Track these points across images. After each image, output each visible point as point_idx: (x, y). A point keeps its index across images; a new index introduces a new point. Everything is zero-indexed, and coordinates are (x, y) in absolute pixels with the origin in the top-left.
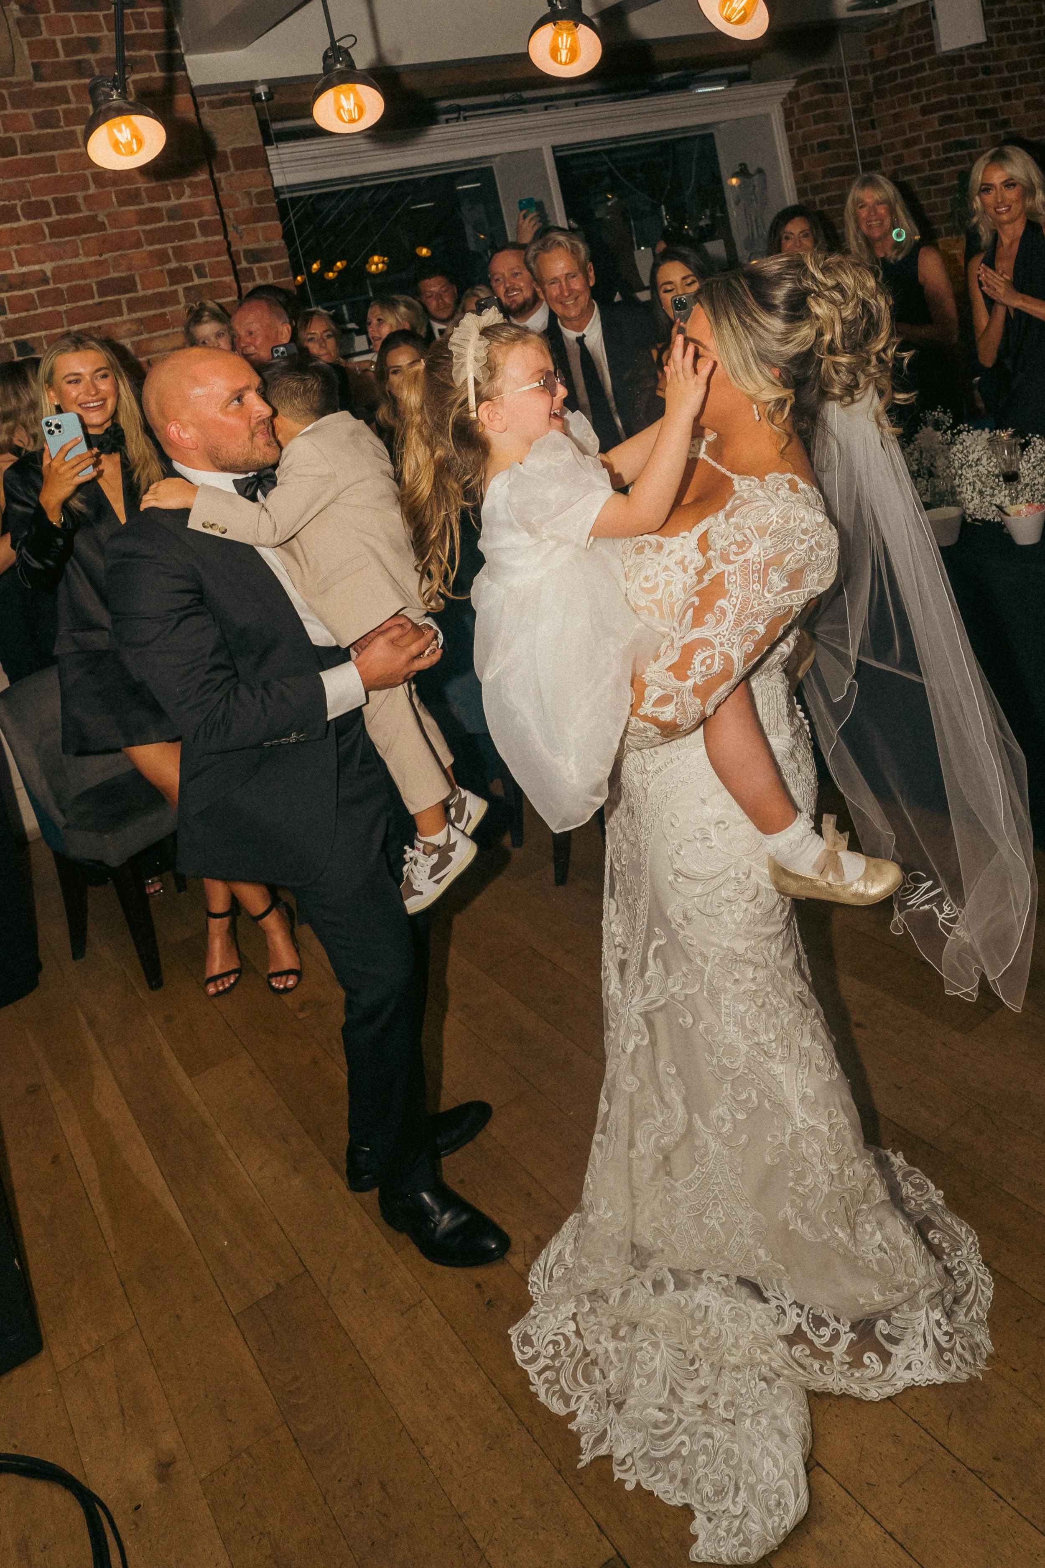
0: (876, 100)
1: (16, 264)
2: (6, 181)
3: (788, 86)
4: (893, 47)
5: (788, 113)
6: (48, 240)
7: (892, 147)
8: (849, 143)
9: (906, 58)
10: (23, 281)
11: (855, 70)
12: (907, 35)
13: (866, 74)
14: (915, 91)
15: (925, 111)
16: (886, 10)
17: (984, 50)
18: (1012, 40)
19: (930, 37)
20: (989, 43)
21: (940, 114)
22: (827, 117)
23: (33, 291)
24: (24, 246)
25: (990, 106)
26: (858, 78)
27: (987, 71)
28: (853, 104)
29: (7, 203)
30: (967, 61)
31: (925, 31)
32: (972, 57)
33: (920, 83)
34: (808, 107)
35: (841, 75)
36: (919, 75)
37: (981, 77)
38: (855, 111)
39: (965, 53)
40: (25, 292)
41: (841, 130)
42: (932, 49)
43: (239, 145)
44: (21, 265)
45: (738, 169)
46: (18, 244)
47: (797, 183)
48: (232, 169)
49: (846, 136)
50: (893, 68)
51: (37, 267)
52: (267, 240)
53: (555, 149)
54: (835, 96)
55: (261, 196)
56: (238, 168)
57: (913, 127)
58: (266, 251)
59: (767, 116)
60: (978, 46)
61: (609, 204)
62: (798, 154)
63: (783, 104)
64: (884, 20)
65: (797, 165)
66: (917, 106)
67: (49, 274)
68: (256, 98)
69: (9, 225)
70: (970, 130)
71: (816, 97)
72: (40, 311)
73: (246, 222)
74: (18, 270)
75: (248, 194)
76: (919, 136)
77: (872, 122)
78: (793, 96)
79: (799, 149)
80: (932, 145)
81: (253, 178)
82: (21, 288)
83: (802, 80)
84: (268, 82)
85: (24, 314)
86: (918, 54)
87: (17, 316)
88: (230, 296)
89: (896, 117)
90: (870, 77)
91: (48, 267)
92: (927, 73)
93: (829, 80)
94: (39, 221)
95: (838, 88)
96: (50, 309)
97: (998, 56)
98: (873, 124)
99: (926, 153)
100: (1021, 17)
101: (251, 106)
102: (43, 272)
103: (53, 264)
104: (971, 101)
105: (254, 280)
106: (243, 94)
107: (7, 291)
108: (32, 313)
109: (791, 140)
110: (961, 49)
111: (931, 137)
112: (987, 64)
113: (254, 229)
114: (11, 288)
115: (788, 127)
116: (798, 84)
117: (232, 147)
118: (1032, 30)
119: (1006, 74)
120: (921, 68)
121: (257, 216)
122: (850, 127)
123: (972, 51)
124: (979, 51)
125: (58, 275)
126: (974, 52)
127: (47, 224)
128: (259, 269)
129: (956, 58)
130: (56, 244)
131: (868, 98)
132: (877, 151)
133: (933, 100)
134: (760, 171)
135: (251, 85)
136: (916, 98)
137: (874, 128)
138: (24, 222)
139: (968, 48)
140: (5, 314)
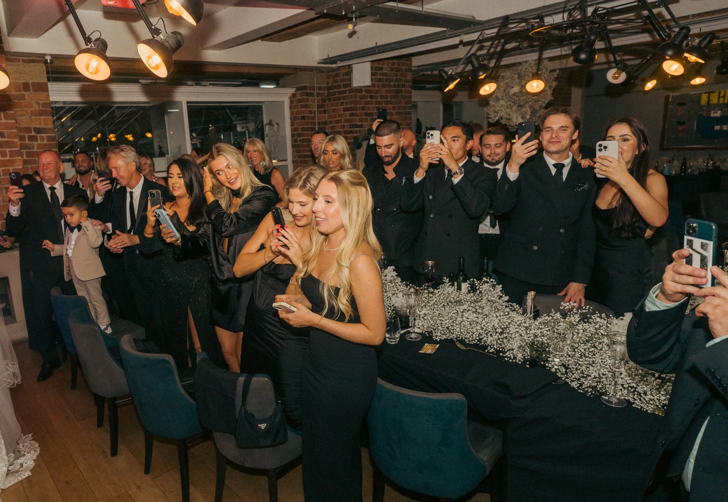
0: (327, 102)
3: (292, 91)
4: (335, 81)
5: (291, 102)
7: (331, 122)
8: (314, 118)
9: (339, 87)
11: (320, 88)
12: (341, 77)
13: (324, 91)
14: (342, 101)
15: (345, 110)
16: (334, 66)
17: (371, 88)
18: (383, 86)
19: (350, 79)
20: (373, 86)
21: (350, 112)
22: (306, 106)
25: (371, 112)
26: (321, 92)
27: (371, 97)
28: (318, 102)
30: (363, 92)
31: (349, 77)
32: (366, 91)
33: (344, 98)
34: (299, 101)
35: (314, 89)
36: (344, 95)
37: (369, 99)
38: (318, 105)
39: (363, 89)
41: (311, 112)
42: (350, 85)
43: (36, 81)
45: (268, 122)
47: (292, 131)
48: (31, 91)
49: (313, 115)
50: (335, 90)
52: (46, 124)
53: (188, 102)
54: (310, 98)
55: (44, 105)
56: (34, 91)
57: (340, 115)
58: (45, 129)
59: (283, 102)
60: (369, 86)
61: (210, 129)
62: (293, 119)
63: (290, 98)
64: (333, 70)
65: (292, 124)
66: (342, 107)
68: (46, 61)
70: (361, 120)
71: (302, 97)
73: (36, 115)
75: (38, 103)
76: (341, 120)
77: (325, 111)
78: (294, 95)
79: (294, 117)
80: (346, 124)
81: (41, 96)
83: (298, 89)
84: (52, 56)
86: (345, 86)
88: (15, 147)
89: (334, 110)
90: (326, 92)
92: (347, 94)
93: (309, 91)
95: (312, 95)
97: (377, 92)
98: (325, 112)
99: (343, 127)
100: (388, 77)
101: (43, 65)
104: (363, 108)
105: (37, 141)
106: (40, 59)
109: (292, 113)
110: (361, 87)
111: (347, 121)
112: (372, 94)
113: (39, 119)
115: (291, 108)
116: (296, 91)
117: (32, 81)
118: (392, 83)
119: (379, 100)
120: (345, 92)
121: (41, 113)
122: (315, 112)
123: (366, 88)
124: (369, 89)
126: (367, 89)
128: (40, 136)
129: (359, 90)
131: (324, 101)
132: (325, 123)
133: (348, 106)
134: (277, 124)
135: (43, 55)
136: (342, 104)
137: (325, 113)
139: (365, 87)
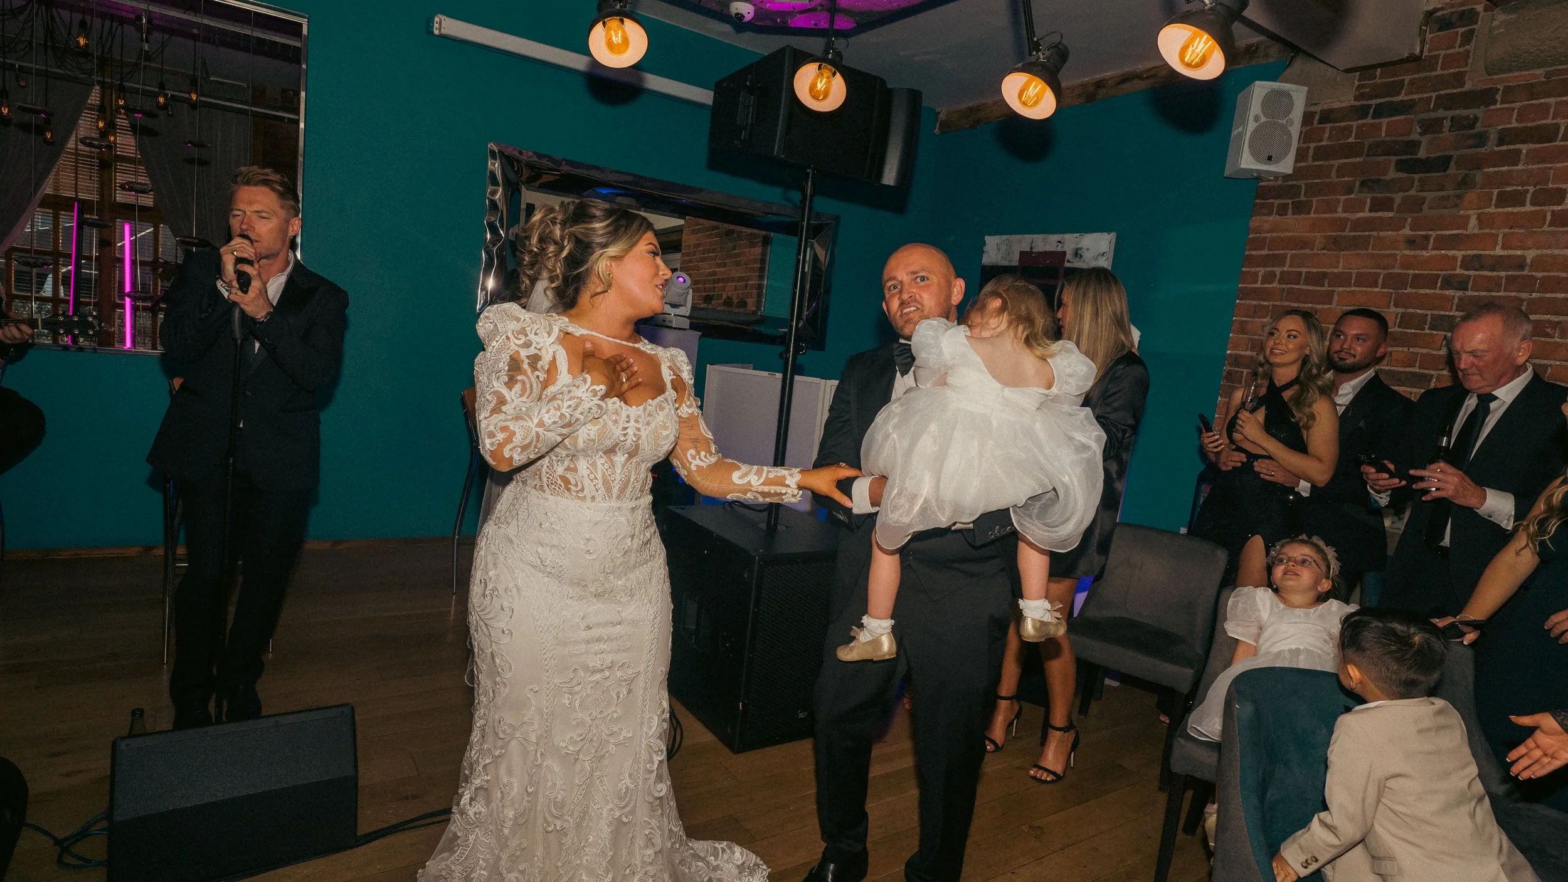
1: (1498, 248)
2: (1530, 167)
6: (1546, 228)
10: (1498, 263)
23: (1503, 274)
24: (1517, 230)
29: (1520, 188)
40: (1495, 273)
44: (1503, 248)
46: (1511, 228)
51: (1519, 253)
67: (1529, 261)
69: (1510, 209)
72: (1501, 294)
74: (1499, 251)
82: (1493, 270)
85: (1484, 293)
87: (1476, 294)
91: (1530, 255)
94: (1546, 208)
96: (1514, 294)
102: (1524, 258)
103: (1539, 252)
107: (1476, 270)
108: (1494, 294)
114: (1482, 268)
125: (1538, 263)
127: (1553, 212)
130: (1553, 233)
138: (1528, 208)
140: (1467, 289)
